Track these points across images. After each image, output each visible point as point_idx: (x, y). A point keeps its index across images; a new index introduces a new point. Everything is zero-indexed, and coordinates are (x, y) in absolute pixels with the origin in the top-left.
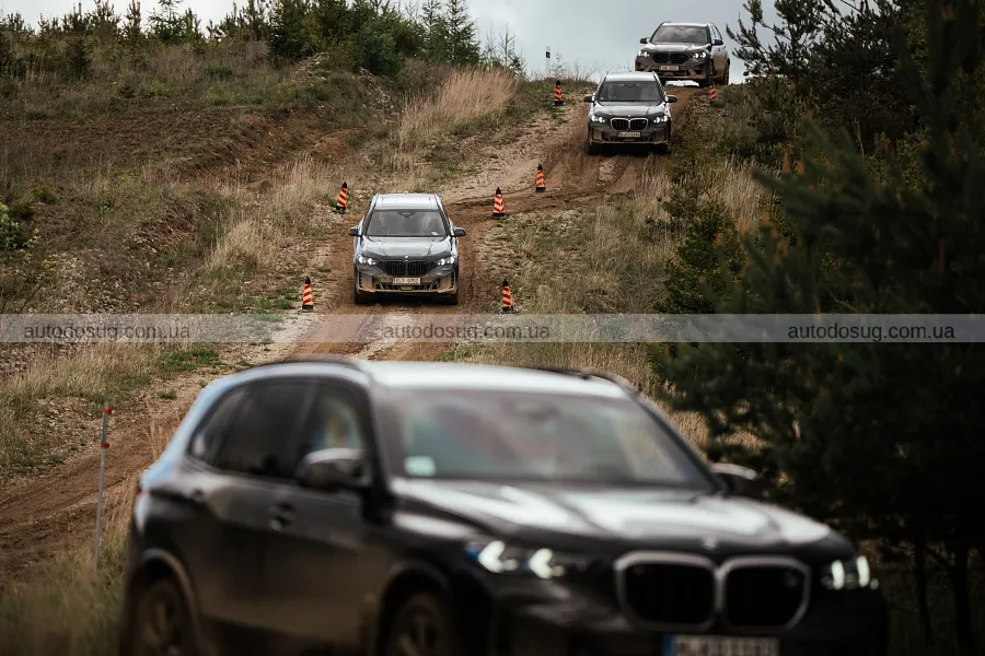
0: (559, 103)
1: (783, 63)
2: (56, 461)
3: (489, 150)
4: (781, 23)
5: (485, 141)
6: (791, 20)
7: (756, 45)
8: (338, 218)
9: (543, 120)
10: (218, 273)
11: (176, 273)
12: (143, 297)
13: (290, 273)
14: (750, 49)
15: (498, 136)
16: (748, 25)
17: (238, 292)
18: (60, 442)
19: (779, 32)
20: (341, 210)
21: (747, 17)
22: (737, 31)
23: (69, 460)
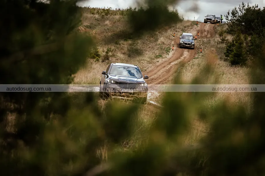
0: (197, 24)
1: (231, 21)
2: (146, 70)
3: (189, 30)
4: (232, 15)
5: (188, 28)
6: (233, 15)
7: (228, 18)
8: (174, 37)
9: (195, 26)
10: (159, 44)
11: (152, 43)
12: (149, 47)
13: (169, 45)
14: (227, 19)
15: (190, 28)
16: (227, 15)
17: (162, 47)
18: (145, 67)
19: (232, 17)
20: (174, 36)
21: (227, 14)
22: (226, 16)
23: (147, 70)
